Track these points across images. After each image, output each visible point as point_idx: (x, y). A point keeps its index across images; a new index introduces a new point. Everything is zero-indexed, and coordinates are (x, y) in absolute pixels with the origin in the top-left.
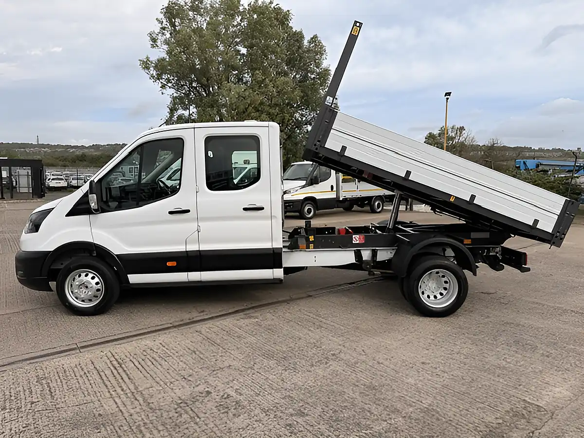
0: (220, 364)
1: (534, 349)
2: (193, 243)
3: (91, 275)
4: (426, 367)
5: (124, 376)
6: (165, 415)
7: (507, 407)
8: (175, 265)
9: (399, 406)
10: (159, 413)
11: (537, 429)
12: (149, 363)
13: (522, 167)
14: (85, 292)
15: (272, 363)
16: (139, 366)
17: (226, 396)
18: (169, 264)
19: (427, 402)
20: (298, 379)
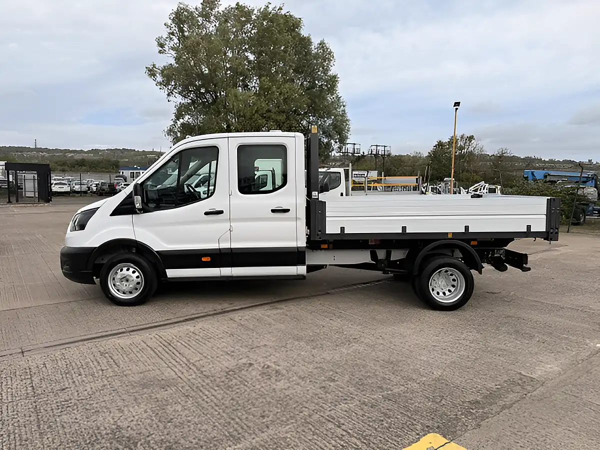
0: (256, 344)
1: (532, 337)
2: (225, 241)
3: (131, 270)
4: (437, 348)
5: (175, 352)
6: (218, 380)
7: (506, 378)
8: (209, 260)
9: (414, 377)
10: (212, 379)
11: (529, 392)
12: (194, 343)
13: (530, 177)
14: (126, 285)
15: (302, 343)
16: (186, 345)
17: (266, 366)
18: (204, 259)
19: (437, 373)
20: (327, 355)
